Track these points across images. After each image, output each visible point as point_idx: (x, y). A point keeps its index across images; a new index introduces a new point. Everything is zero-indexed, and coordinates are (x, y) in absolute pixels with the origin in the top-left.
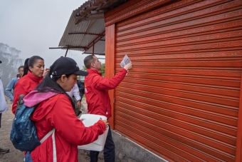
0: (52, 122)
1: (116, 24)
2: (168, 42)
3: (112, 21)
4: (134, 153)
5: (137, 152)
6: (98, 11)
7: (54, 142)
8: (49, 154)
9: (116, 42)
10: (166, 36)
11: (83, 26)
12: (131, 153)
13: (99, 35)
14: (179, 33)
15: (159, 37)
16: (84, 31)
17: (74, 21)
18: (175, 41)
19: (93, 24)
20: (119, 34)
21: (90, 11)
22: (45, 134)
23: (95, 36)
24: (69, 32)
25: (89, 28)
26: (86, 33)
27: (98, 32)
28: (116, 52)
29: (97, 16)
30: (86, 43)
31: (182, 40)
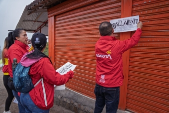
0: (42, 74)
1: (55, 16)
2: (85, 28)
3: (52, 14)
4: (67, 94)
5: (69, 93)
6: (43, 7)
7: (43, 86)
8: (41, 92)
9: (55, 27)
10: (84, 24)
11: (33, 16)
12: (66, 94)
13: (44, 22)
14: (90, 23)
15: (80, 25)
16: (34, 19)
17: (27, 13)
18: (89, 28)
19: (40, 15)
20: (57, 22)
21: (38, 7)
22: (37, 81)
23: (42, 23)
24: (23, 20)
25: (37, 18)
26: (35, 21)
27: (44, 21)
28: (55, 34)
29: (43, 10)
30: (35, 28)
31: (92, 28)
